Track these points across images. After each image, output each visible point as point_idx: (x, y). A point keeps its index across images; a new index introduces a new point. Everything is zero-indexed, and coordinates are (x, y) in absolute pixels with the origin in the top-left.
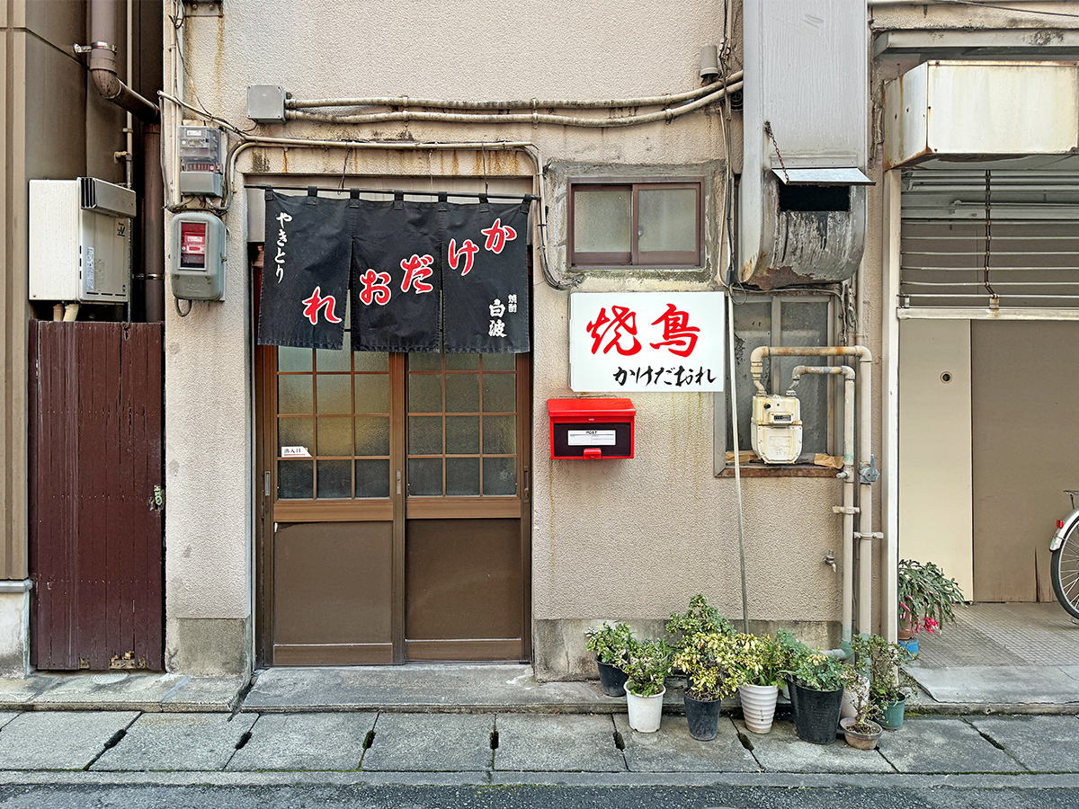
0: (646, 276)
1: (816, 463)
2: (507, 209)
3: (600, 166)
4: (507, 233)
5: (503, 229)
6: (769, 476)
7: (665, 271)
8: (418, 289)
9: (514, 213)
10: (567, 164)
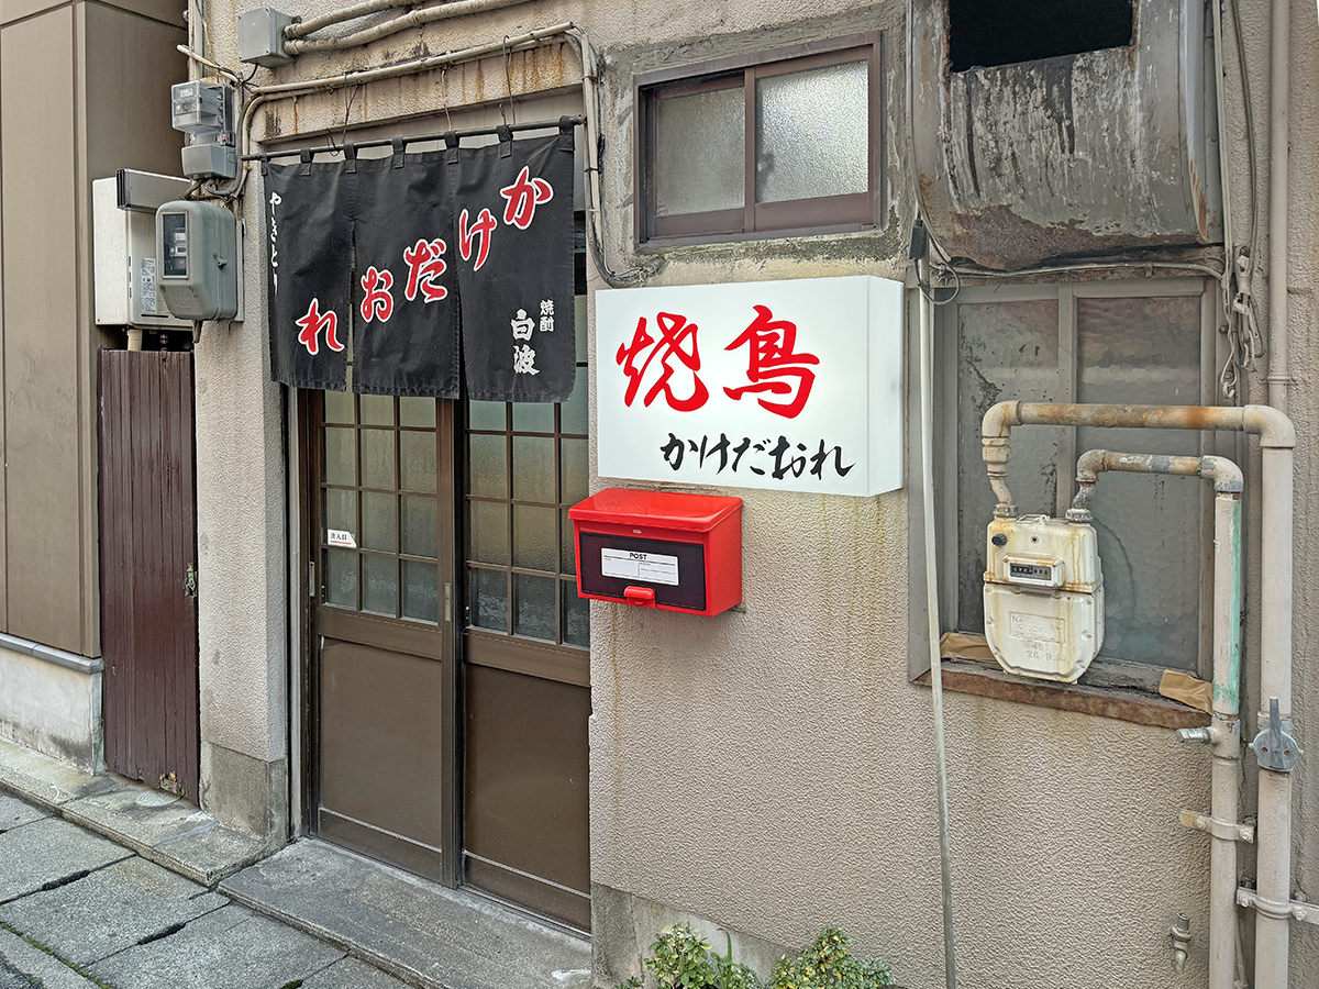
0: (772, 252)
1: (1163, 691)
2: (539, 147)
3: (689, 44)
4: (538, 191)
5: (532, 184)
6: (1033, 703)
7: (806, 240)
8: (428, 295)
9: (548, 152)
10: (637, 50)
